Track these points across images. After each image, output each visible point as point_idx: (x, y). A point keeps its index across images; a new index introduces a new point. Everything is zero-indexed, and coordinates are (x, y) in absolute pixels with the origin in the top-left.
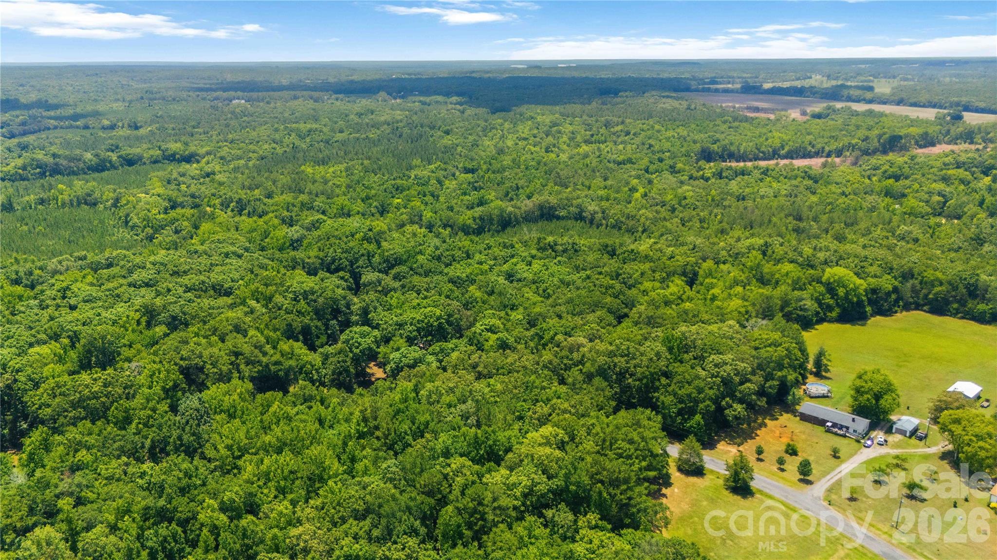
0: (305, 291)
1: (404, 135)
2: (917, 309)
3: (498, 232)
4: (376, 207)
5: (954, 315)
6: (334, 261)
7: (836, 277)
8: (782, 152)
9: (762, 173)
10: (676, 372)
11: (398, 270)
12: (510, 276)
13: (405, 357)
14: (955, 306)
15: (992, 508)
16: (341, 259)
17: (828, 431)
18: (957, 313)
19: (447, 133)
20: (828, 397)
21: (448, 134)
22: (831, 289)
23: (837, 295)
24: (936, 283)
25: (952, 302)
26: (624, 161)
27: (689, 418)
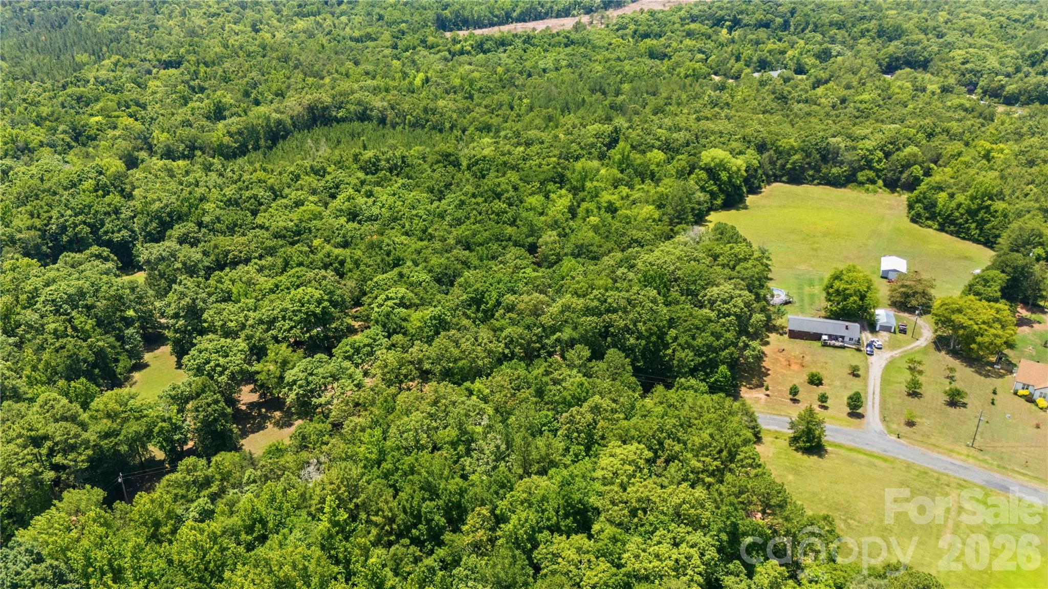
0: (70, 296)
1: (36, 19)
2: (776, 181)
3: (270, 148)
4: (65, 132)
5: (811, 182)
6: (63, 229)
7: (717, 161)
8: (515, 15)
9: (524, 42)
10: (679, 318)
11: (183, 230)
12: (353, 216)
13: (311, 374)
14: (811, 173)
15: (1021, 396)
16: (76, 226)
17: (825, 345)
18: (813, 180)
19: (103, 12)
20: (790, 302)
21: (104, 14)
22: (712, 173)
23: (718, 179)
24: (792, 152)
25: (807, 169)
26: (361, 37)
27: (712, 372)
